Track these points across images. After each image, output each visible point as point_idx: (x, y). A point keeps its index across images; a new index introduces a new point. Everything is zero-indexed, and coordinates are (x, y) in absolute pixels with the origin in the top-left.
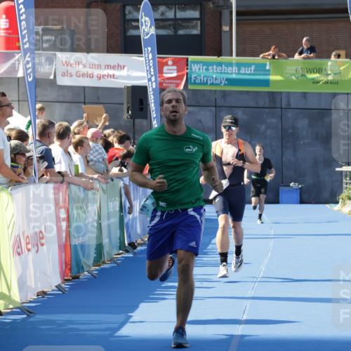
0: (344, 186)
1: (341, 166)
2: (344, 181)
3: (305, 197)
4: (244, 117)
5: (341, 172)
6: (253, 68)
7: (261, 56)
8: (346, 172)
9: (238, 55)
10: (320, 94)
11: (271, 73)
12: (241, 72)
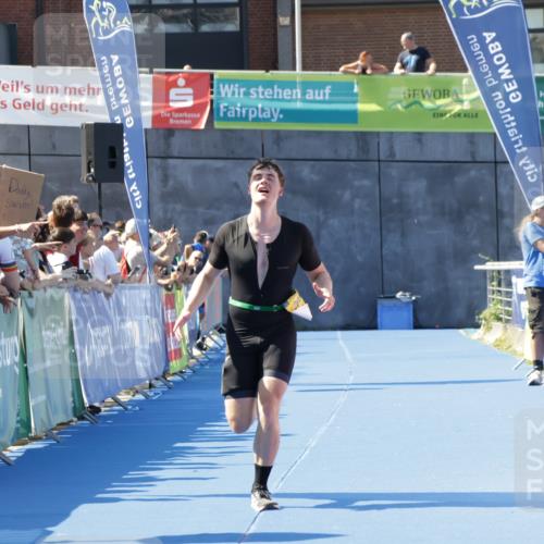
0: (490, 296)
1: (483, 262)
2: (489, 288)
3: (423, 316)
4: (315, 178)
5: (484, 272)
6: (328, 90)
7: (342, 69)
8: (493, 271)
9: (304, 68)
10: (446, 135)
11: (359, 98)
12: (307, 97)
